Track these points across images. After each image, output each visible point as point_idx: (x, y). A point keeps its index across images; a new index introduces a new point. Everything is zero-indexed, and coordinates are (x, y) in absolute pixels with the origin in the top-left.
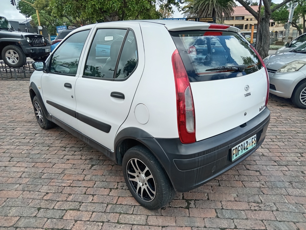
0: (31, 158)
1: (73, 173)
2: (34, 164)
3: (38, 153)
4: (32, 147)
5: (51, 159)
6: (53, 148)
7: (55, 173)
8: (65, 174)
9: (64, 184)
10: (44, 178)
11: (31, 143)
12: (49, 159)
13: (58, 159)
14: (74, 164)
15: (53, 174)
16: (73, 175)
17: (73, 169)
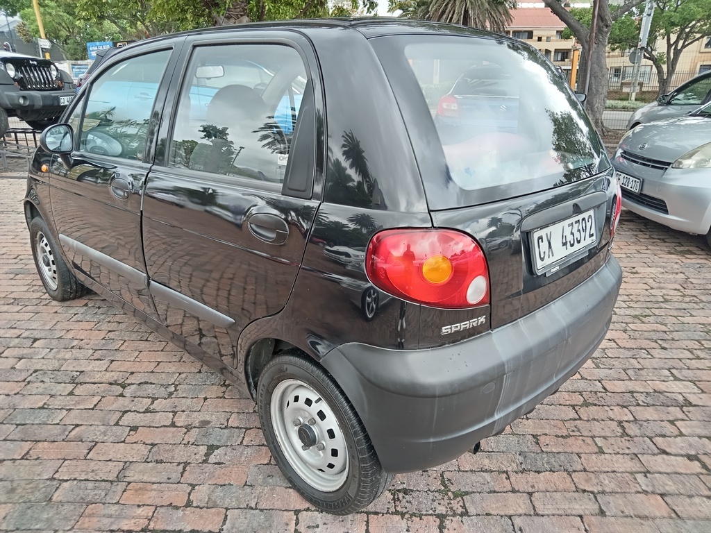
0: (17, 425)
1: (154, 480)
2: (27, 446)
3: (40, 404)
4: (24, 384)
5: (82, 427)
6: (87, 385)
7: (98, 478)
8: (129, 483)
9: (126, 522)
10: (59, 499)
11: (21, 371)
12: (77, 426)
13: (102, 428)
14: (153, 445)
15: (90, 485)
16: (155, 486)
17: (150, 465)
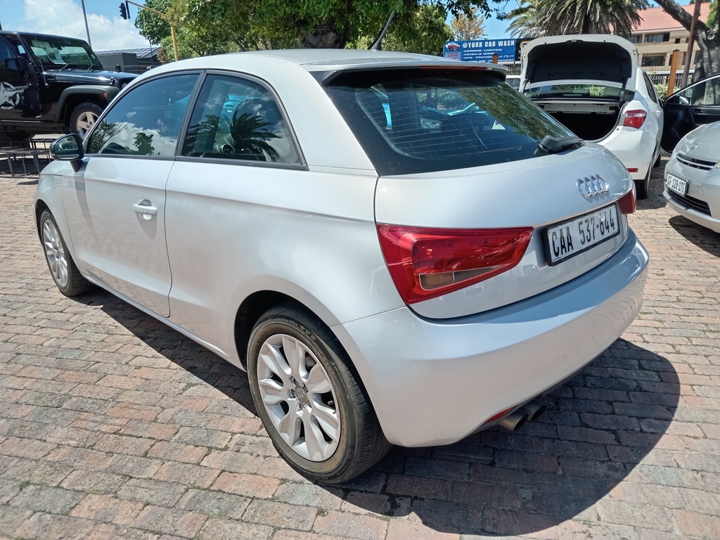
0: (57, 358)
1: (137, 402)
2: (58, 372)
3: (78, 346)
4: (72, 331)
5: (101, 364)
6: (117, 336)
7: (98, 397)
8: (118, 402)
9: (105, 426)
10: (67, 407)
11: (72, 323)
12: (97, 362)
13: (115, 366)
14: (147, 379)
15: (91, 401)
16: (136, 407)
17: (139, 392)
